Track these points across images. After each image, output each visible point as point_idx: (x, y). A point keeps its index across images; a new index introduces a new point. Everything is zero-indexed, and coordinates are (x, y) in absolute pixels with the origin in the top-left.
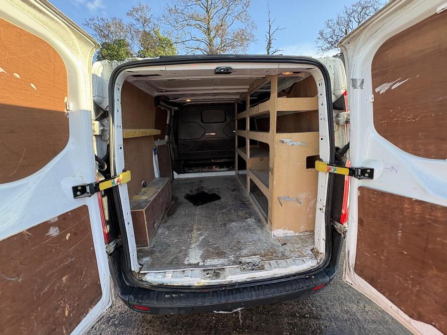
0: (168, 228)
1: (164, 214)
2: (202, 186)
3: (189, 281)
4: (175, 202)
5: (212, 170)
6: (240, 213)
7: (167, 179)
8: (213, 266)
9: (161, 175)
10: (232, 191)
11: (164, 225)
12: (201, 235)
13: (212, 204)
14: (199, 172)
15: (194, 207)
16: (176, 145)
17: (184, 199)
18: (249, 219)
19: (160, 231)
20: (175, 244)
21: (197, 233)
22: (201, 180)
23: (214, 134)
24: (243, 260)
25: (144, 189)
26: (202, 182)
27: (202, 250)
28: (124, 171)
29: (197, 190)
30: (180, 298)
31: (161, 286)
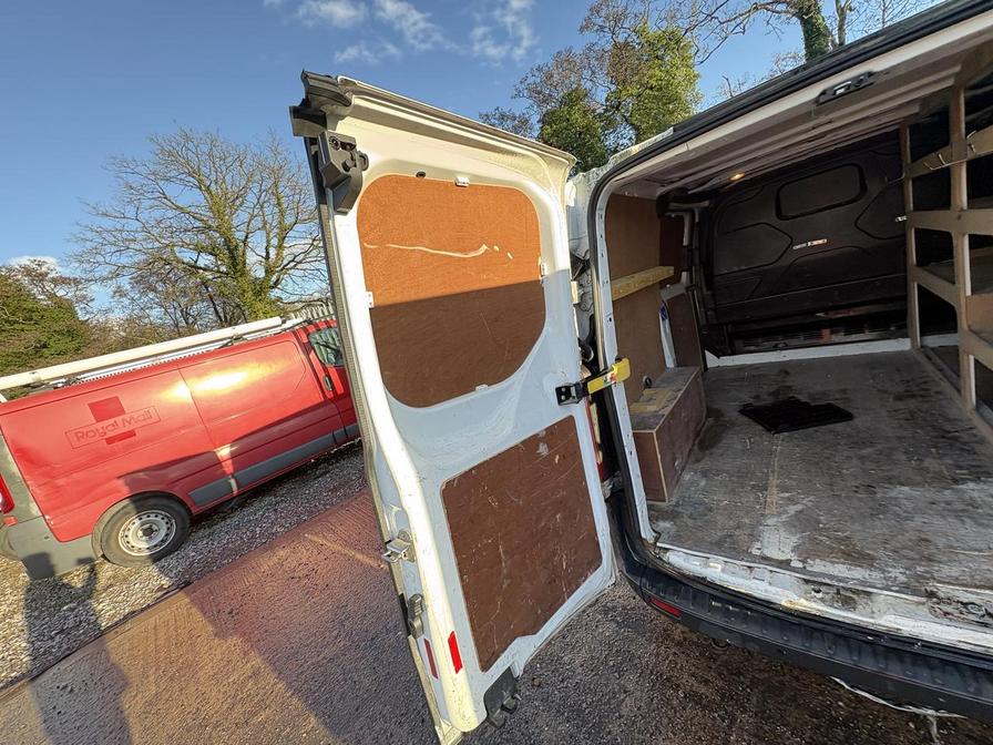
0: (705, 474)
1: (693, 445)
2: (788, 384)
3: (766, 591)
4: (717, 419)
5: (821, 342)
6: (931, 464)
7: (693, 372)
8: (832, 577)
9: (679, 363)
10: (899, 398)
11: (695, 466)
12: (791, 501)
13: (823, 432)
14: (775, 348)
15: (766, 436)
16: (709, 289)
17: (736, 414)
18: (971, 485)
19: (687, 477)
20: (725, 509)
21: (782, 495)
22: (784, 369)
23: (821, 242)
24: (943, 590)
25: (647, 392)
26: (787, 373)
27: (798, 536)
28: (618, 359)
29: (775, 394)
30: (746, 619)
31: (702, 580)
